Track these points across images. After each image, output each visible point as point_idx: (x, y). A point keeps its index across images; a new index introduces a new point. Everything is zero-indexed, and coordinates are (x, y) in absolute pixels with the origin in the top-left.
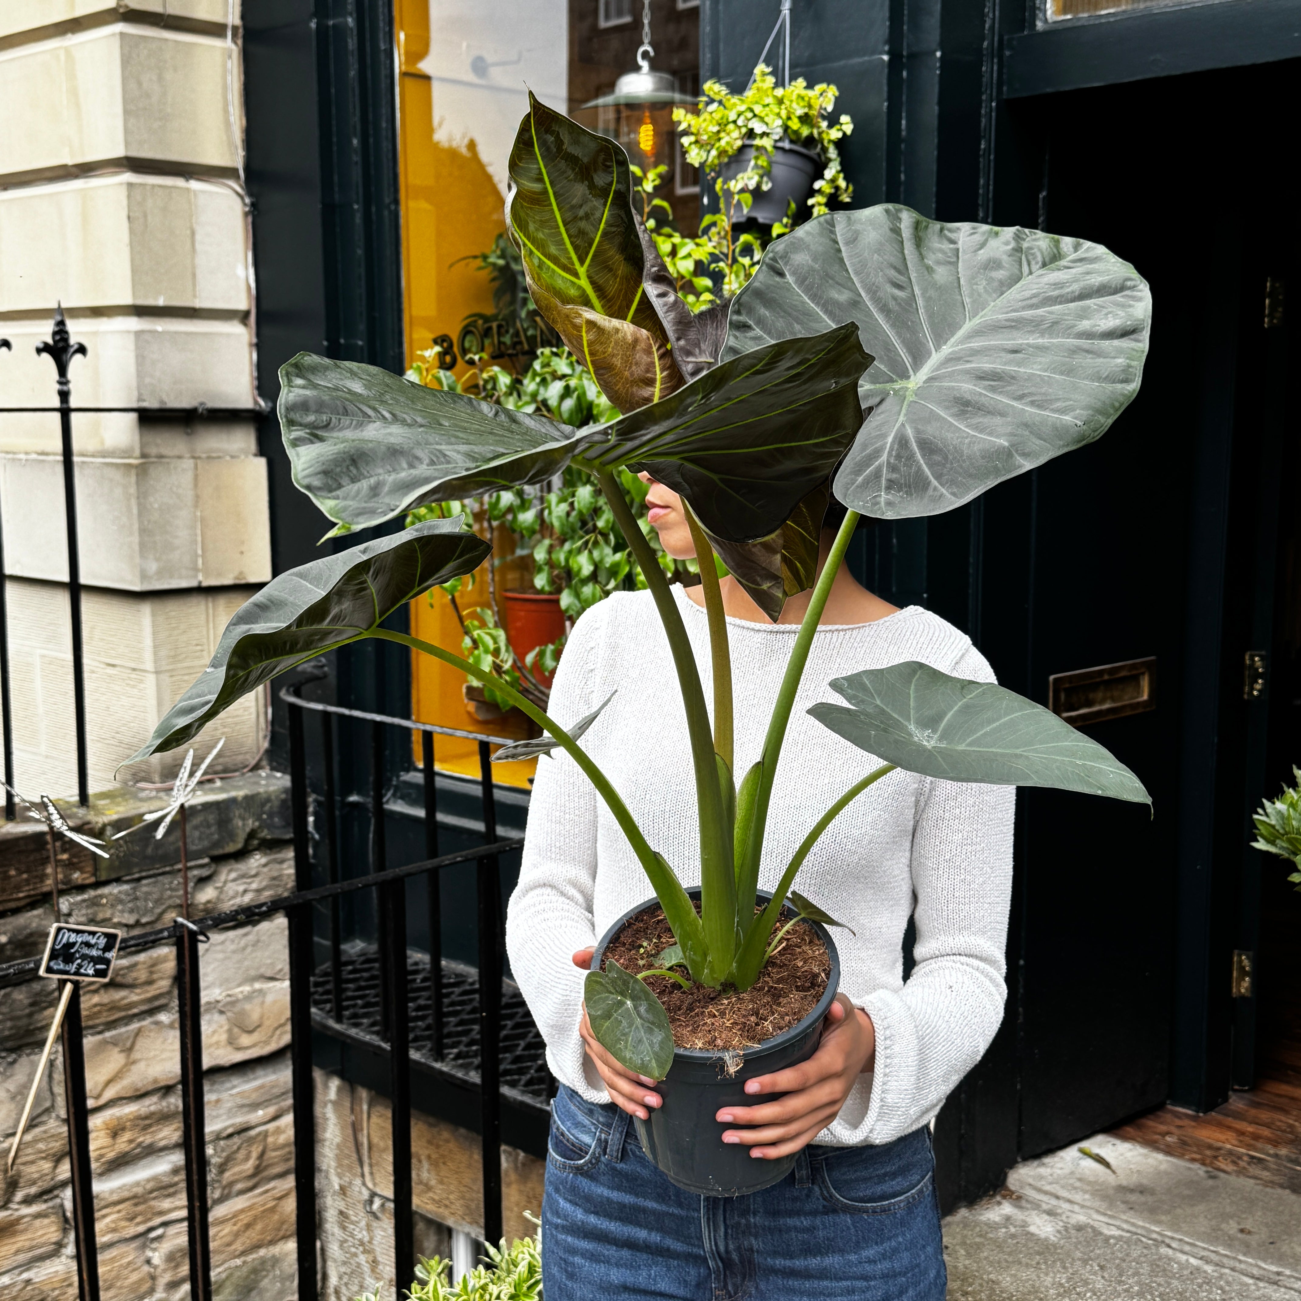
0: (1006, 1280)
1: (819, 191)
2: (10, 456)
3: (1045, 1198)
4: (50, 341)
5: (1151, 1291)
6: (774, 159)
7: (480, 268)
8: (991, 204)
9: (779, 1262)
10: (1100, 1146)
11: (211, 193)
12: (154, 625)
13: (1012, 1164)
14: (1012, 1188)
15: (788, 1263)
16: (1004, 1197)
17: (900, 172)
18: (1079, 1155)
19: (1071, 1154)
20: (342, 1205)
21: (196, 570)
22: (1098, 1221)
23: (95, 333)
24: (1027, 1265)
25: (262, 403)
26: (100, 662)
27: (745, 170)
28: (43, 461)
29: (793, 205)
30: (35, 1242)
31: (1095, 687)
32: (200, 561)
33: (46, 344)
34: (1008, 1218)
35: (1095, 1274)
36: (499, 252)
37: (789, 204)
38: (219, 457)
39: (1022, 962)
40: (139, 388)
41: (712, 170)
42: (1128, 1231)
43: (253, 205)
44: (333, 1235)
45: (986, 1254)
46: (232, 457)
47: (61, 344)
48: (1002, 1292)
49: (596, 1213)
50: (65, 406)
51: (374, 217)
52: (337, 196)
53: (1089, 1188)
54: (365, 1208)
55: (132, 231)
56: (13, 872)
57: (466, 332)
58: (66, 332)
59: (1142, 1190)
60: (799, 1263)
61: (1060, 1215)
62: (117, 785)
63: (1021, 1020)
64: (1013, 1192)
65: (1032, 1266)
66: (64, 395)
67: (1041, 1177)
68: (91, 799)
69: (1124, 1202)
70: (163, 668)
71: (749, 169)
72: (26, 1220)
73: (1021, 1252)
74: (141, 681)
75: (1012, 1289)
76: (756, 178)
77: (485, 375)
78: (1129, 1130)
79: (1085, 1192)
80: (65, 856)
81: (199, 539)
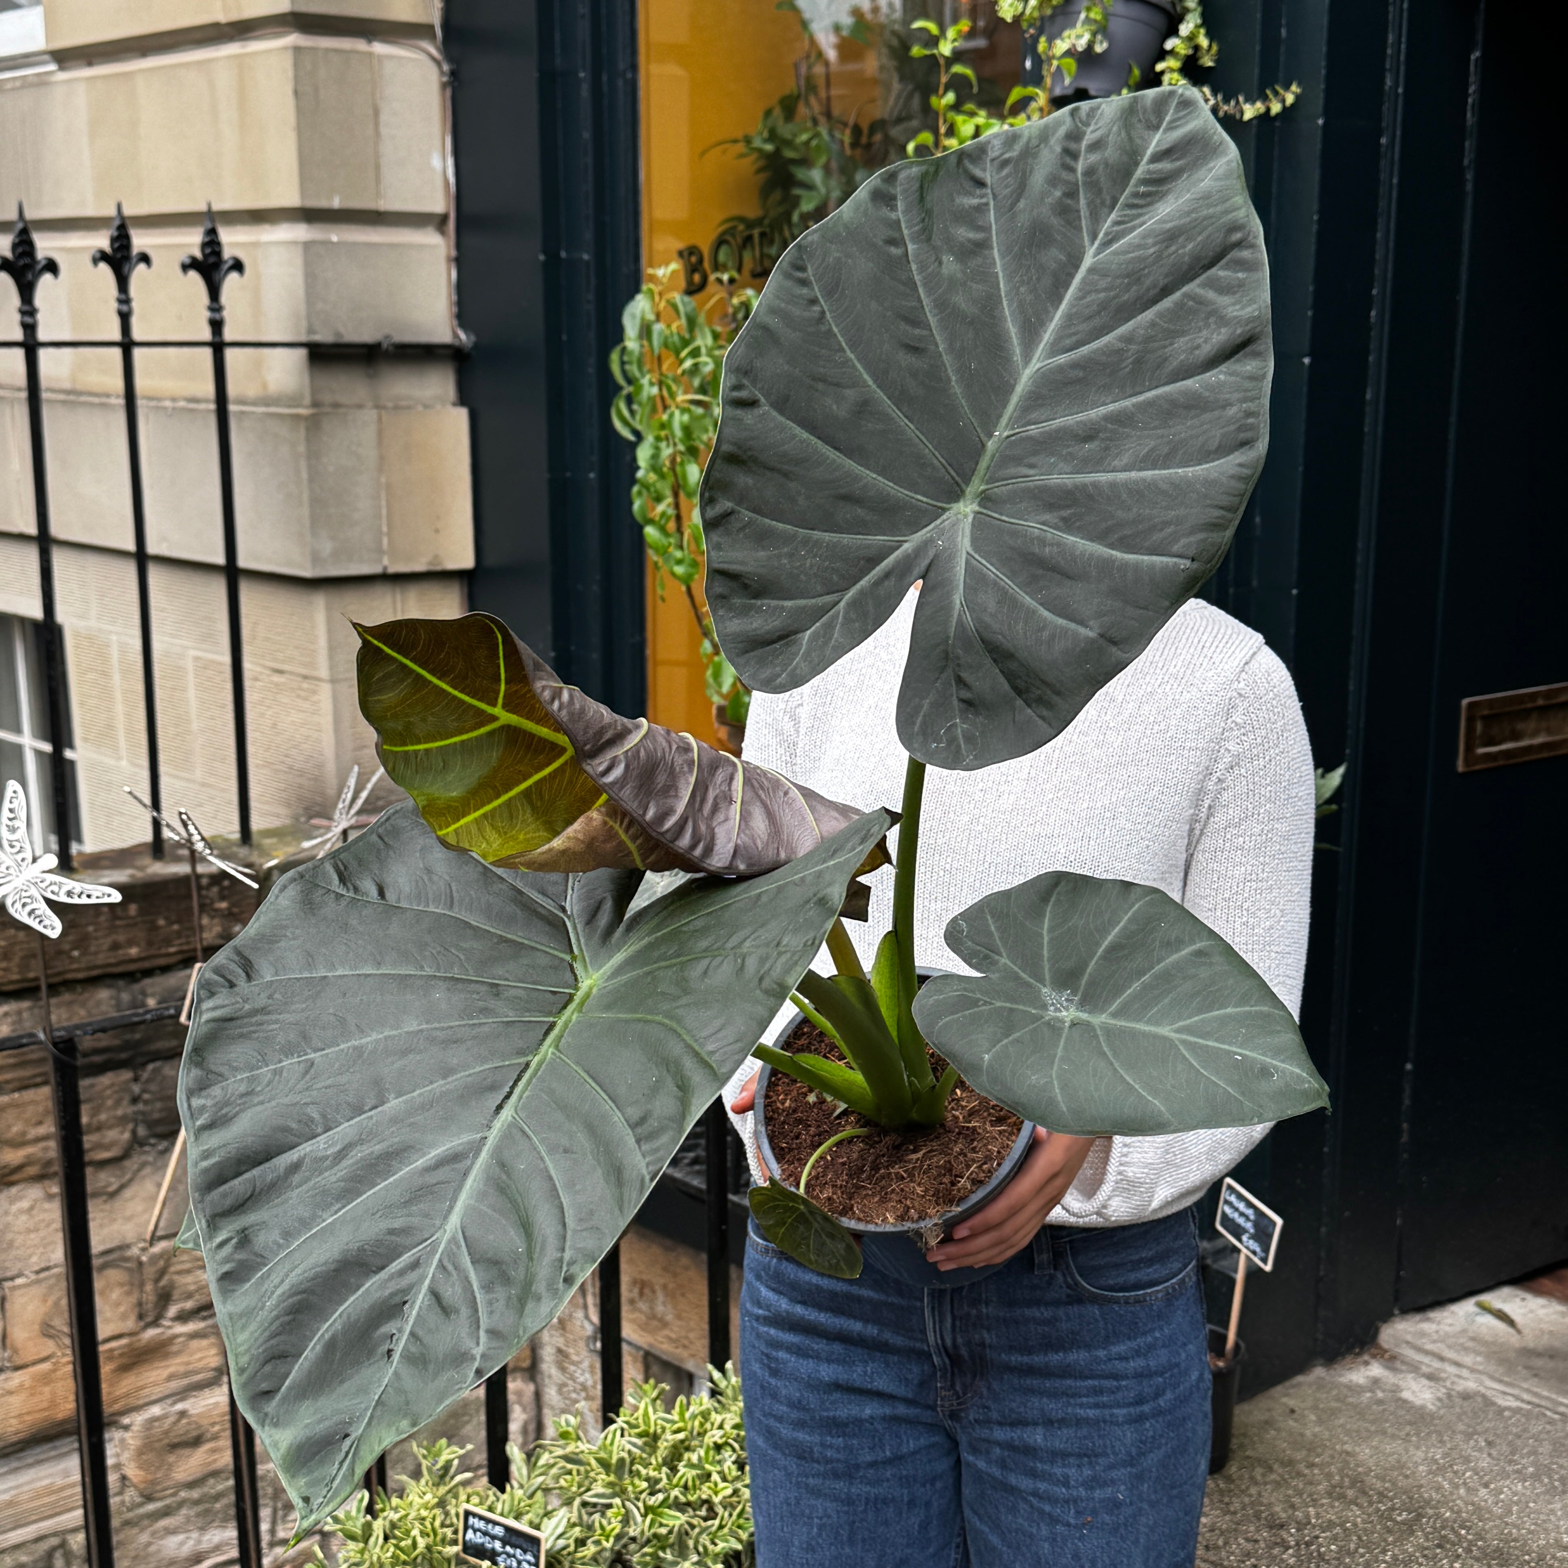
0: (1364, 1453)
1: (1172, 52)
2: (153, 403)
3: (1426, 1360)
4: (198, 254)
5: (1549, 1473)
6: (1111, 10)
7: (742, 156)
8: (1402, 68)
9: (1016, 1359)
10: (1504, 1301)
11: (400, 58)
12: (329, 621)
13: (1387, 1317)
14: (1385, 1346)
15: (1026, 1359)
16: (1374, 1356)
17: (1280, 26)
18: (1476, 1310)
19: (1466, 1308)
20: (560, 1342)
21: (380, 551)
22: (1491, 1388)
23: (256, 245)
24: (1394, 1437)
25: (463, 336)
26: (265, 667)
27: (1073, 25)
28: (192, 410)
29: (1136, 72)
30: (191, 1367)
31: (1526, 714)
32: (385, 541)
33: (194, 259)
34: (1376, 1382)
35: (1480, 1450)
36: (766, 134)
37: (1130, 70)
38: (408, 408)
39: (1409, 1066)
40: (309, 317)
41: (1031, 25)
42: (1529, 1403)
43: (453, 73)
44: (550, 1377)
45: (1341, 1421)
46: (426, 406)
47: (212, 260)
48: (1357, 1465)
49: (803, 1303)
50: (217, 339)
51: (605, 89)
52: (558, 61)
53: (1483, 1349)
54: (587, 1345)
55: (300, 111)
56: (161, 922)
57: (720, 242)
58: (219, 244)
59: (1551, 1354)
60: (1038, 1359)
61: (1444, 1380)
62: (288, 822)
63: (1405, 1138)
64: (1386, 1351)
65: (1399, 1437)
66: (217, 325)
67: (1423, 1334)
68: (255, 838)
69: (1526, 1367)
70: (341, 676)
71: (1079, 24)
72: (181, 1339)
73: (1387, 1421)
74: (314, 692)
75: (1371, 1463)
76: (1087, 37)
77: (735, 301)
78: (1546, 1283)
79: (1478, 1353)
80: (224, 905)
81: (384, 512)
